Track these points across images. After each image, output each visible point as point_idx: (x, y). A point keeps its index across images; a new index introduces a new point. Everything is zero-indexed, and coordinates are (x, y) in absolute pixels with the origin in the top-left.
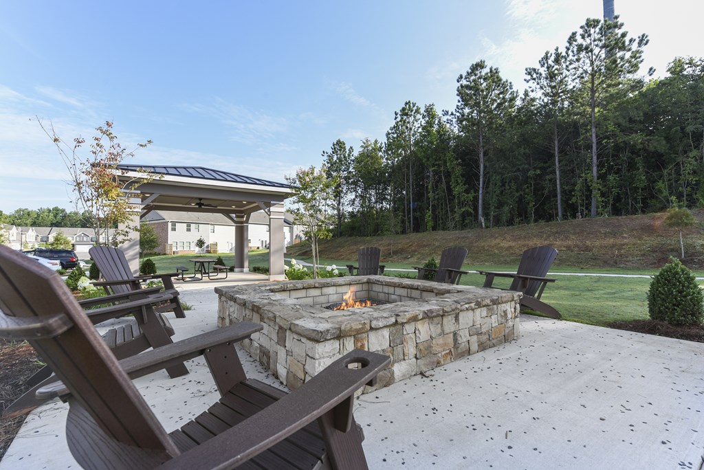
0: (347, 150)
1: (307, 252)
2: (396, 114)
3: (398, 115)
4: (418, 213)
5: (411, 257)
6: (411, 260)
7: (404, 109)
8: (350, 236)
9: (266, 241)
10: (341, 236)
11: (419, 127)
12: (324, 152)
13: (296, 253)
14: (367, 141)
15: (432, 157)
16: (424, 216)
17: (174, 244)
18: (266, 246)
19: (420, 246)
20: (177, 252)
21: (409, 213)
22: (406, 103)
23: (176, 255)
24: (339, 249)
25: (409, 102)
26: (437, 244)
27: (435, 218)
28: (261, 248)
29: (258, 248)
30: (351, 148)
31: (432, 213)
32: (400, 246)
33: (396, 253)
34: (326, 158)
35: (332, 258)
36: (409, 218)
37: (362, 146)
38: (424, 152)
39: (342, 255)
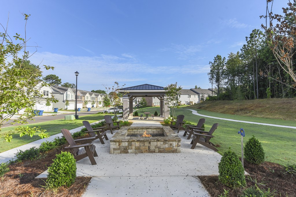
0: (222, 59)
1: (201, 107)
2: (246, 38)
3: (248, 38)
4: (262, 88)
5: (249, 113)
6: (248, 114)
7: (251, 35)
8: (224, 100)
9: (188, 102)
10: (219, 100)
11: (261, 42)
12: (210, 62)
13: (197, 107)
14: (232, 54)
15: (270, 57)
16: (266, 89)
17: (154, 103)
18: (187, 104)
19: (257, 107)
20: (155, 106)
21: (256, 88)
22: (253, 31)
23: (155, 107)
24: (215, 106)
25: (255, 30)
26: (268, 106)
27: (272, 90)
28: (186, 104)
29: (184, 104)
30: (224, 58)
31: (271, 88)
32: (246, 106)
33: (241, 110)
34: (211, 64)
35: (211, 111)
36: (256, 91)
37: (229, 57)
38: (264, 55)
39: (215, 109)
